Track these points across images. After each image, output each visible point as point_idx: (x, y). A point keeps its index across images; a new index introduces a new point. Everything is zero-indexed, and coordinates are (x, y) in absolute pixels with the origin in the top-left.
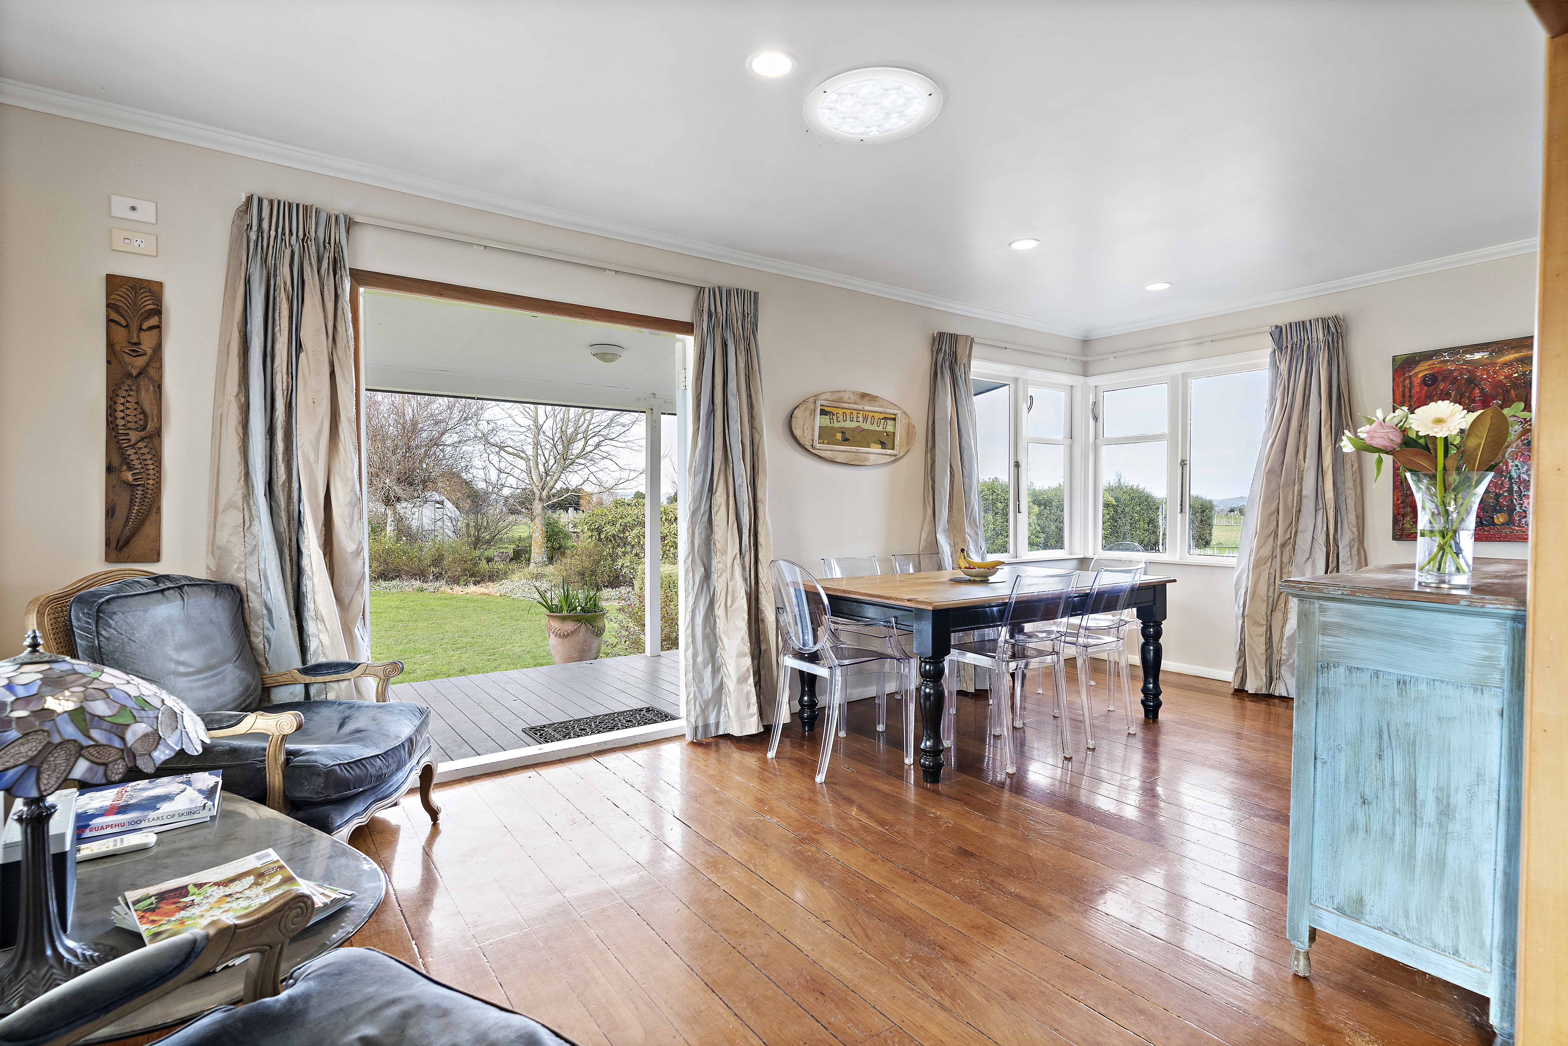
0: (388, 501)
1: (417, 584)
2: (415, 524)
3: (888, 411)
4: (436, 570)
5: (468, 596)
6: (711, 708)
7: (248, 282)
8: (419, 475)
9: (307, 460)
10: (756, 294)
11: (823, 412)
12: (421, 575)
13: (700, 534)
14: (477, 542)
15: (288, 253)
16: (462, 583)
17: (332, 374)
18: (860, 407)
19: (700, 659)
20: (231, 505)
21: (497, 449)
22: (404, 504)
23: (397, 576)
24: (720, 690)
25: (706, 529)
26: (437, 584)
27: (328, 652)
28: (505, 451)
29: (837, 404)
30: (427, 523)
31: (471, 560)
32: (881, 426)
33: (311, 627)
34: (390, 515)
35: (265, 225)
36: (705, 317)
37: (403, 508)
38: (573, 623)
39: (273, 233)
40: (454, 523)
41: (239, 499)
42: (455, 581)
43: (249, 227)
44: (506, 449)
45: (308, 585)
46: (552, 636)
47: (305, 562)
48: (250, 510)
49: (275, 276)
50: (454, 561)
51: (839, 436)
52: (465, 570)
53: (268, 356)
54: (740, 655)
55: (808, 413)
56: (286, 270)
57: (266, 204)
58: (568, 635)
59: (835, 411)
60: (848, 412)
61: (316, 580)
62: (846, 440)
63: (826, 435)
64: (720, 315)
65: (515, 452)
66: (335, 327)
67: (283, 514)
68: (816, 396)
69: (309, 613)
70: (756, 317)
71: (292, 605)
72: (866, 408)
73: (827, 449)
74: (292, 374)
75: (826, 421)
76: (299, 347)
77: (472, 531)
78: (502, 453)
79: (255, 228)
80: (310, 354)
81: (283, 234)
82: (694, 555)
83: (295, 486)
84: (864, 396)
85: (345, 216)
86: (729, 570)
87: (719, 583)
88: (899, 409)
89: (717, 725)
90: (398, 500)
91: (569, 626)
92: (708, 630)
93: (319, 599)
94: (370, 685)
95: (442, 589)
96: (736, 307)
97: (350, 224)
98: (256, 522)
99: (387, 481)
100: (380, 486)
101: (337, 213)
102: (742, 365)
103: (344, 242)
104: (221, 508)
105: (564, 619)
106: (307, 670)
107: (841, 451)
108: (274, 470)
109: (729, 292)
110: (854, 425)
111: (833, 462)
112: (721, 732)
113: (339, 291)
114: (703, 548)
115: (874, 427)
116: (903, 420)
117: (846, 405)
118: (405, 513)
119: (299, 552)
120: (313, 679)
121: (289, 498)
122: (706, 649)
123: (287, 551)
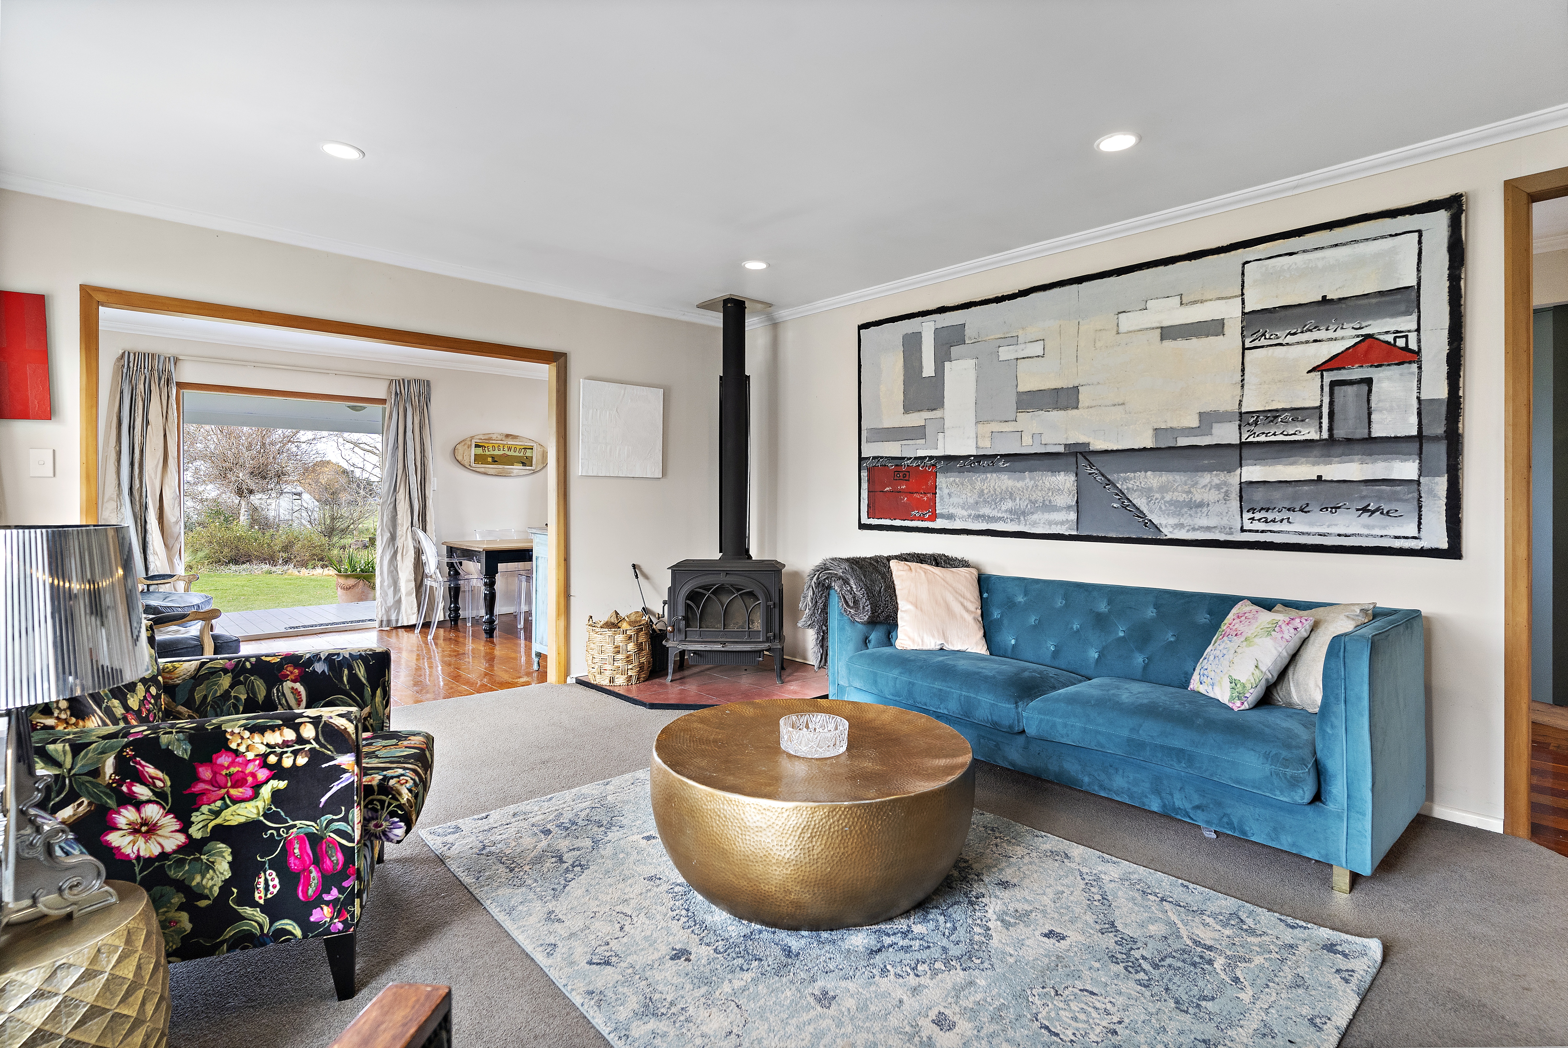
0: (240, 492)
1: (266, 567)
2: (271, 514)
3: (526, 444)
4: (285, 555)
5: (313, 577)
6: (393, 611)
7: (122, 392)
8: (274, 468)
9: (150, 478)
10: (428, 381)
11: (477, 446)
12: (271, 559)
13: (387, 515)
14: (330, 532)
15: (143, 378)
16: (310, 566)
17: (165, 435)
18: (505, 443)
19: (386, 584)
20: (110, 499)
21: (352, 446)
22: (259, 496)
23: (247, 561)
24: (399, 602)
25: (392, 512)
26: (286, 567)
27: (159, 570)
28: (360, 448)
29: (487, 441)
30: (284, 514)
31: (320, 546)
32: (522, 453)
33: (151, 558)
34: (243, 506)
35: (131, 365)
36: (393, 396)
37: (255, 499)
38: (354, 580)
39: (135, 368)
40: (310, 514)
41: (115, 496)
42: (304, 564)
43: (123, 366)
44: (361, 445)
45: (149, 538)
46: (339, 589)
47: (148, 526)
48: (120, 501)
49: (136, 388)
50: (303, 546)
51: (490, 459)
52: (314, 555)
53: (131, 428)
54: (408, 581)
55: (466, 447)
56: (142, 386)
57: (132, 355)
58: (350, 588)
59: (486, 445)
60: (496, 446)
61: (154, 535)
62: (494, 461)
63: (479, 459)
64: (403, 394)
65: (371, 449)
66: (167, 412)
67: (138, 503)
68: (472, 438)
69: (150, 551)
70: (429, 394)
71: (141, 542)
72: (509, 443)
73: (481, 467)
74: (144, 435)
75: (480, 451)
76: (148, 423)
77: (328, 521)
78: (356, 449)
79: (126, 367)
80: (153, 426)
81: (141, 368)
82: (383, 526)
83: (144, 489)
84: (507, 436)
85: (174, 357)
86: (405, 535)
87: (399, 543)
88: (536, 442)
89: (397, 621)
90: (251, 492)
91: (351, 582)
92: (392, 568)
93: (155, 544)
94: (181, 585)
95: (290, 571)
96: (414, 389)
97: (176, 360)
98: (123, 507)
99: (241, 475)
100: (233, 479)
101: (169, 356)
102: (417, 422)
103: (173, 371)
104: (105, 500)
105: (347, 577)
106: (147, 578)
107: (492, 468)
108: (133, 482)
109: (409, 382)
110: (501, 452)
111: (485, 474)
112: (399, 625)
113: (170, 394)
114: (389, 523)
115: (517, 454)
116: (539, 449)
117: (494, 442)
118: (261, 504)
119: (146, 522)
120: (151, 582)
121: (141, 495)
122: (390, 579)
123: (139, 521)
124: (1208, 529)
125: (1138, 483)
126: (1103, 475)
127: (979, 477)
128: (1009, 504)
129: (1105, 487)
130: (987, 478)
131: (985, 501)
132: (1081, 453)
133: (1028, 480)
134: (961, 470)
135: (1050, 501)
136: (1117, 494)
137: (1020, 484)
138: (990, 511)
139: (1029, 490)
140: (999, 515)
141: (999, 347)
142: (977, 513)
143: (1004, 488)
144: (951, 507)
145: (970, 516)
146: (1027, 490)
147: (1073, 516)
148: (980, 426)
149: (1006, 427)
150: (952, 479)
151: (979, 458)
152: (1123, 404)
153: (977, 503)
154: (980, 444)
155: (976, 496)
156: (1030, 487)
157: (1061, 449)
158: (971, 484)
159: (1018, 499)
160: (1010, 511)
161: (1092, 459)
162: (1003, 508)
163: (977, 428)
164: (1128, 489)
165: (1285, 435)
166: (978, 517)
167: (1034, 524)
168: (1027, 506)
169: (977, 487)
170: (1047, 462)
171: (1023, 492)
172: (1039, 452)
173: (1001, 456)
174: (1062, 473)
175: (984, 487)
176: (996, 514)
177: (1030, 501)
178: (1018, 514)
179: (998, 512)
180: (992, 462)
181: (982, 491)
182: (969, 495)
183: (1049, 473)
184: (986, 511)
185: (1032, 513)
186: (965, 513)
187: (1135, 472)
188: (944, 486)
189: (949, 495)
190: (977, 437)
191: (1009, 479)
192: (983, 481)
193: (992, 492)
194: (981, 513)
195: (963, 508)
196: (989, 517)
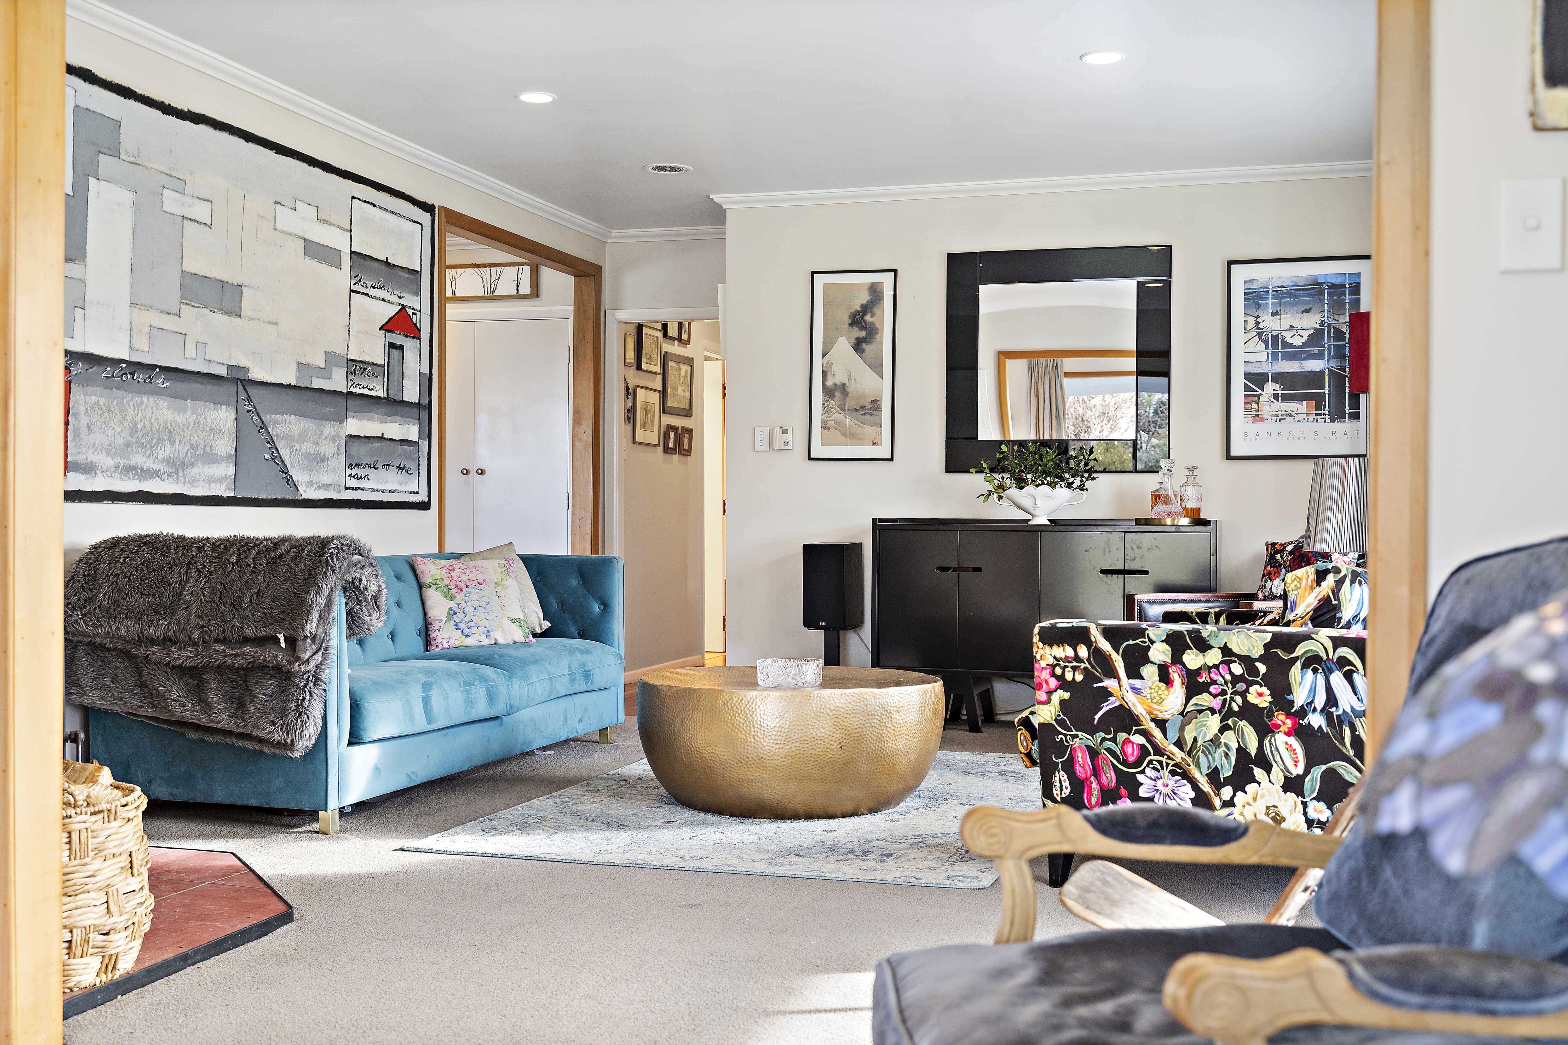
124: (327, 486)
125: (284, 430)
126: (258, 415)
127: (131, 399)
128: (166, 451)
129: (259, 432)
130: (142, 402)
131: (140, 444)
132: (241, 380)
133: (189, 413)
134: (108, 384)
135: (211, 447)
136: (268, 442)
137: (180, 419)
138: (144, 459)
139: (190, 428)
140: (156, 467)
141: (164, 187)
142: (127, 462)
143: (162, 422)
144: (91, 450)
145: (117, 467)
146: (188, 428)
147: (231, 470)
148: (136, 310)
149: (170, 323)
150: (94, 399)
151: (135, 367)
152: (276, 324)
153: (127, 445)
154: (136, 345)
155: (126, 433)
156: (192, 424)
157: (222, 371)
158: (121, 411)
159: (177, 443)
160: (168, 461)
161: (252, 391)
162: (160, 456)
163: (131, 314)
164: (277, 435)
165: (369, 389)
166: (129, 470)
167: (194, 482)
168: (187, 453)
169: (129, 418)
170: (210, 388)
171: (183, 431)
172: (202, 371)
173: (161, 368)
174: (224, 407)
175: (138, 419)
176: (151, 465)
177: (191, 445)
178: (177, 466)
179: (154, 463)
180: (149, 377)
181: (136, 424)
182: (118, 430)
183: (212, 406)
184: (139, 459)
185: (192, 465)
186: (110, 462)
187: (282, 414)
188: (82, 409)
189: (89, 427)
190: (131, 330)
191: (169, 408)
192: (137, 406)
193: (148, 428)
194: (133, 463)
195: (108, 453)
196: (142, 470)
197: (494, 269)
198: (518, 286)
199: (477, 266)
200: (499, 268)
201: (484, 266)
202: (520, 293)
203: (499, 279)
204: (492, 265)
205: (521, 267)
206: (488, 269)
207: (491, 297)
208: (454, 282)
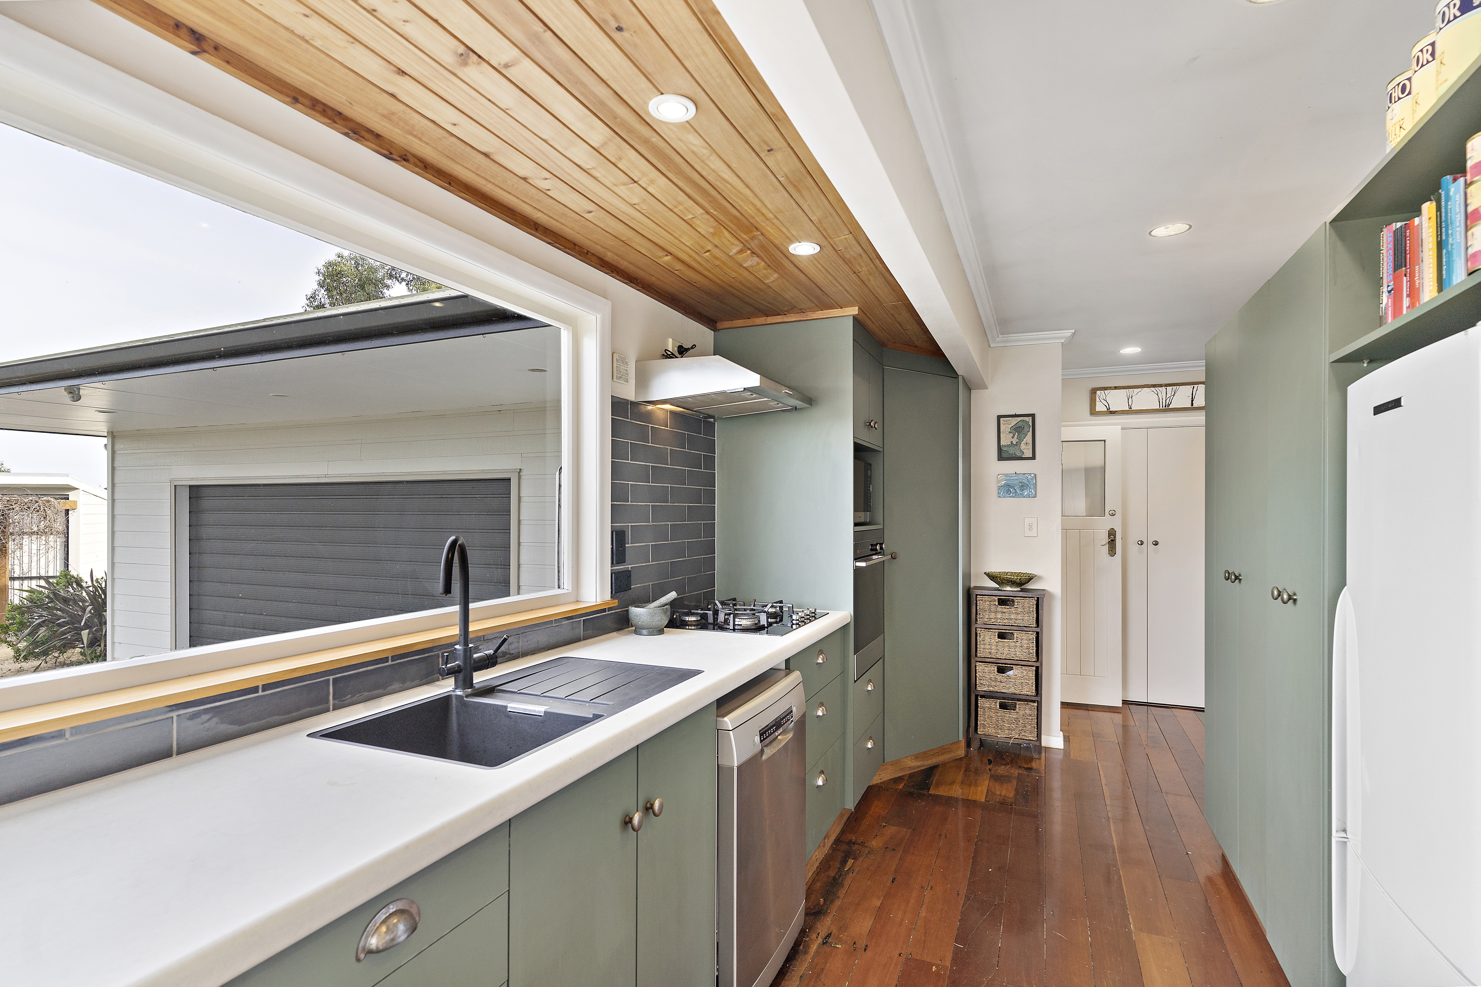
197: (1169, 389)
198: (1192, 401)
199: (1154, 386)
200: (1174, 388)
201: (1161, 386)
202: (1195, 405)
203: (1174, 395)
204: (1167, 385)
205: (1196, 386)
206: (1164, 388)
207: (1167, 409)
208: (1130, 399)
